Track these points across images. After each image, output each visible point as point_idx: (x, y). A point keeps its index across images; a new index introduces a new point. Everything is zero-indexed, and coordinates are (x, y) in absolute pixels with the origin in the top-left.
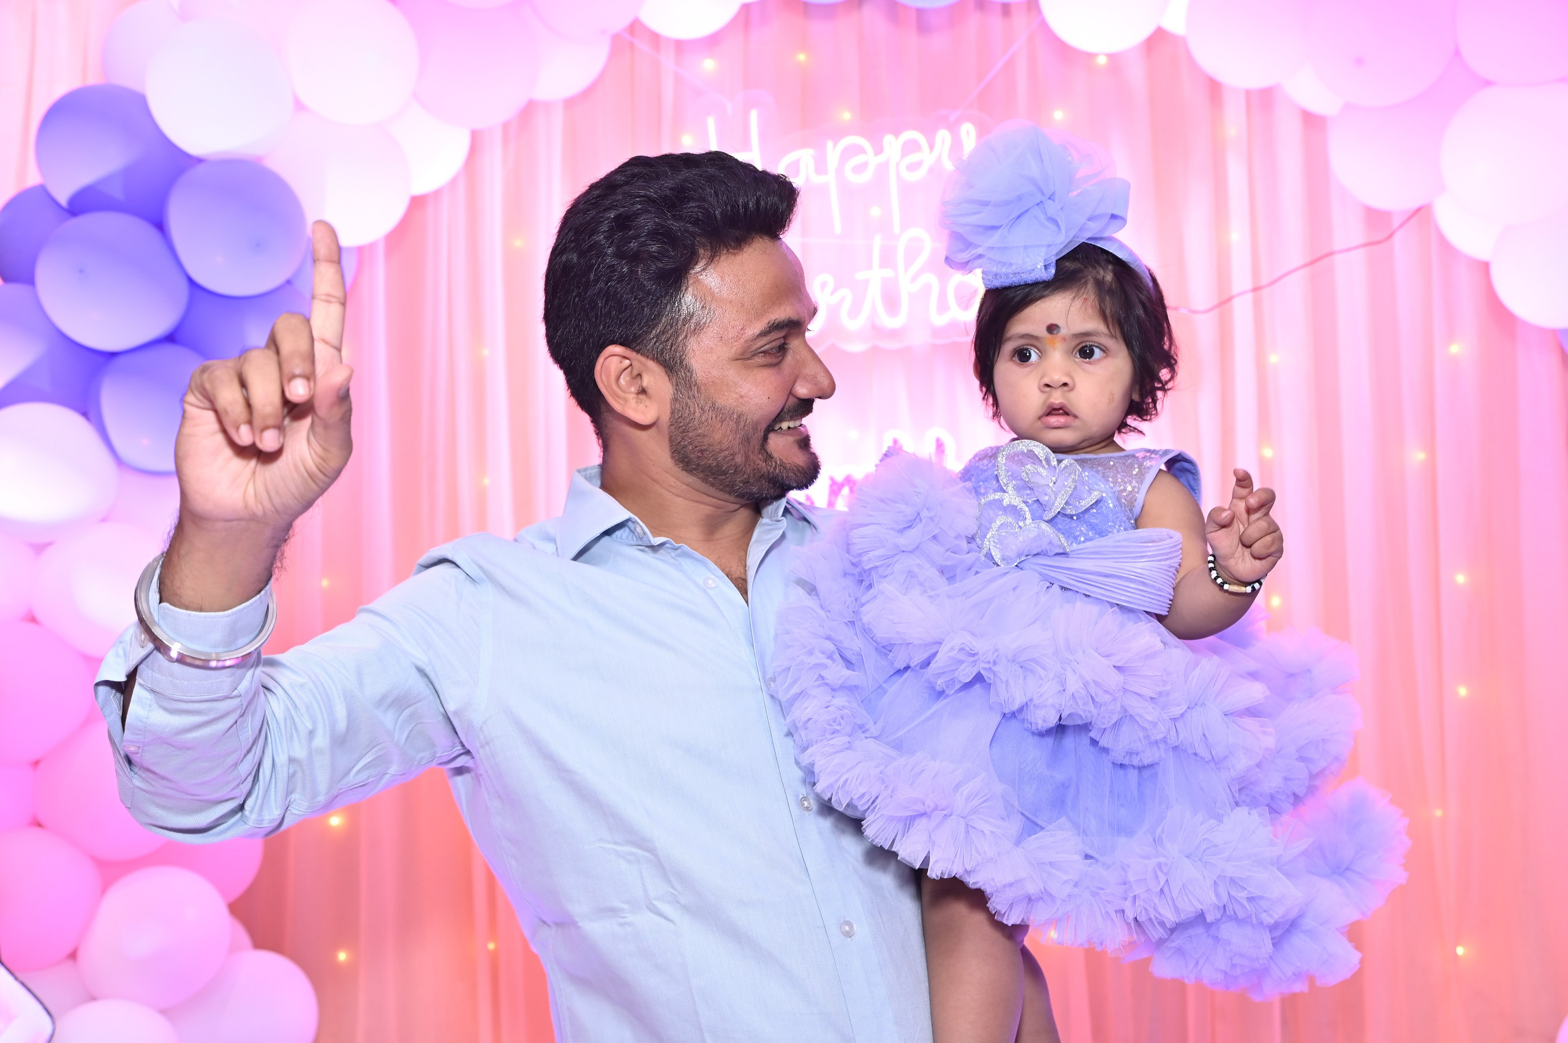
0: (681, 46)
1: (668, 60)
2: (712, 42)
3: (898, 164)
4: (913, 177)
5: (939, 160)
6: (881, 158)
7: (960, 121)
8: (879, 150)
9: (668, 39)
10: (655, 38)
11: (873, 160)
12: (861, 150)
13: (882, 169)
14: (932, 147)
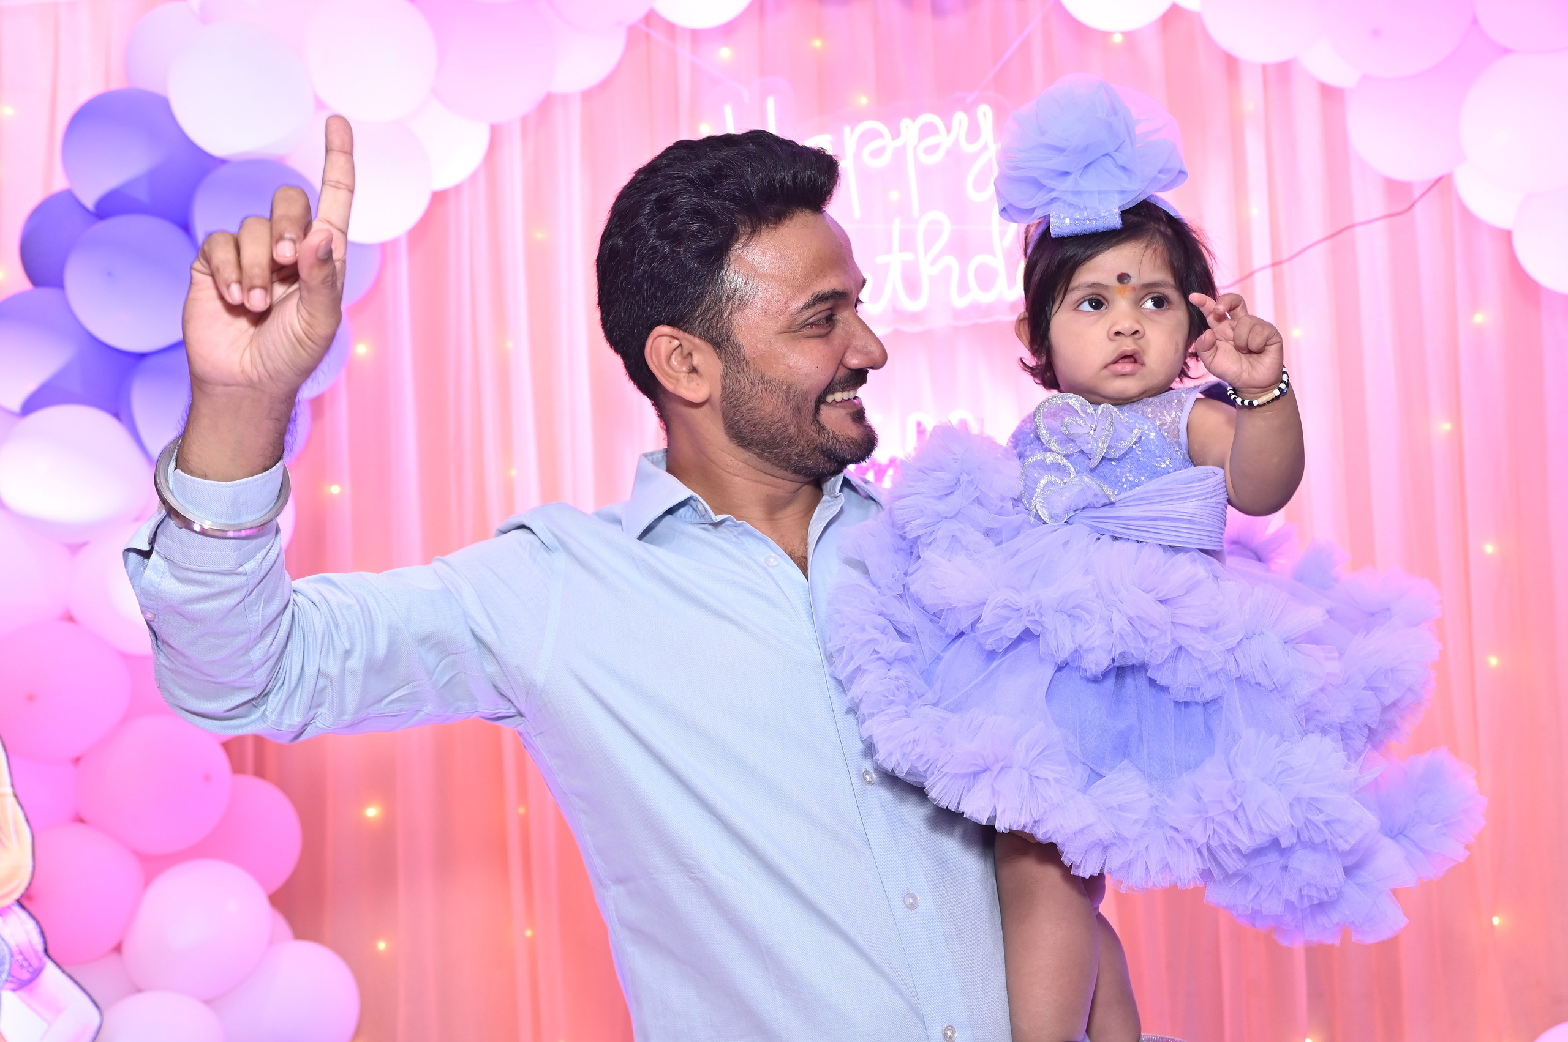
0: (696, 35)
1: (684, 50)
2: (727, 31)
3: (915, 148)
4: (930, 160)
5: (956, 142)
6: (899, 142)
7: (976, 103)
8: (896, 134)
9: (684, 29)
10: (671, 29)
11: (891, 145)
12: (878, 135)
13: (900, 153)
14: (949, 130)
